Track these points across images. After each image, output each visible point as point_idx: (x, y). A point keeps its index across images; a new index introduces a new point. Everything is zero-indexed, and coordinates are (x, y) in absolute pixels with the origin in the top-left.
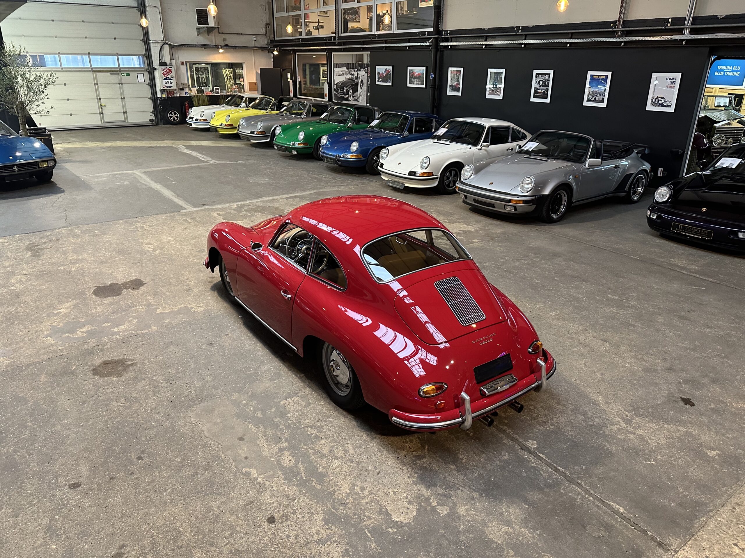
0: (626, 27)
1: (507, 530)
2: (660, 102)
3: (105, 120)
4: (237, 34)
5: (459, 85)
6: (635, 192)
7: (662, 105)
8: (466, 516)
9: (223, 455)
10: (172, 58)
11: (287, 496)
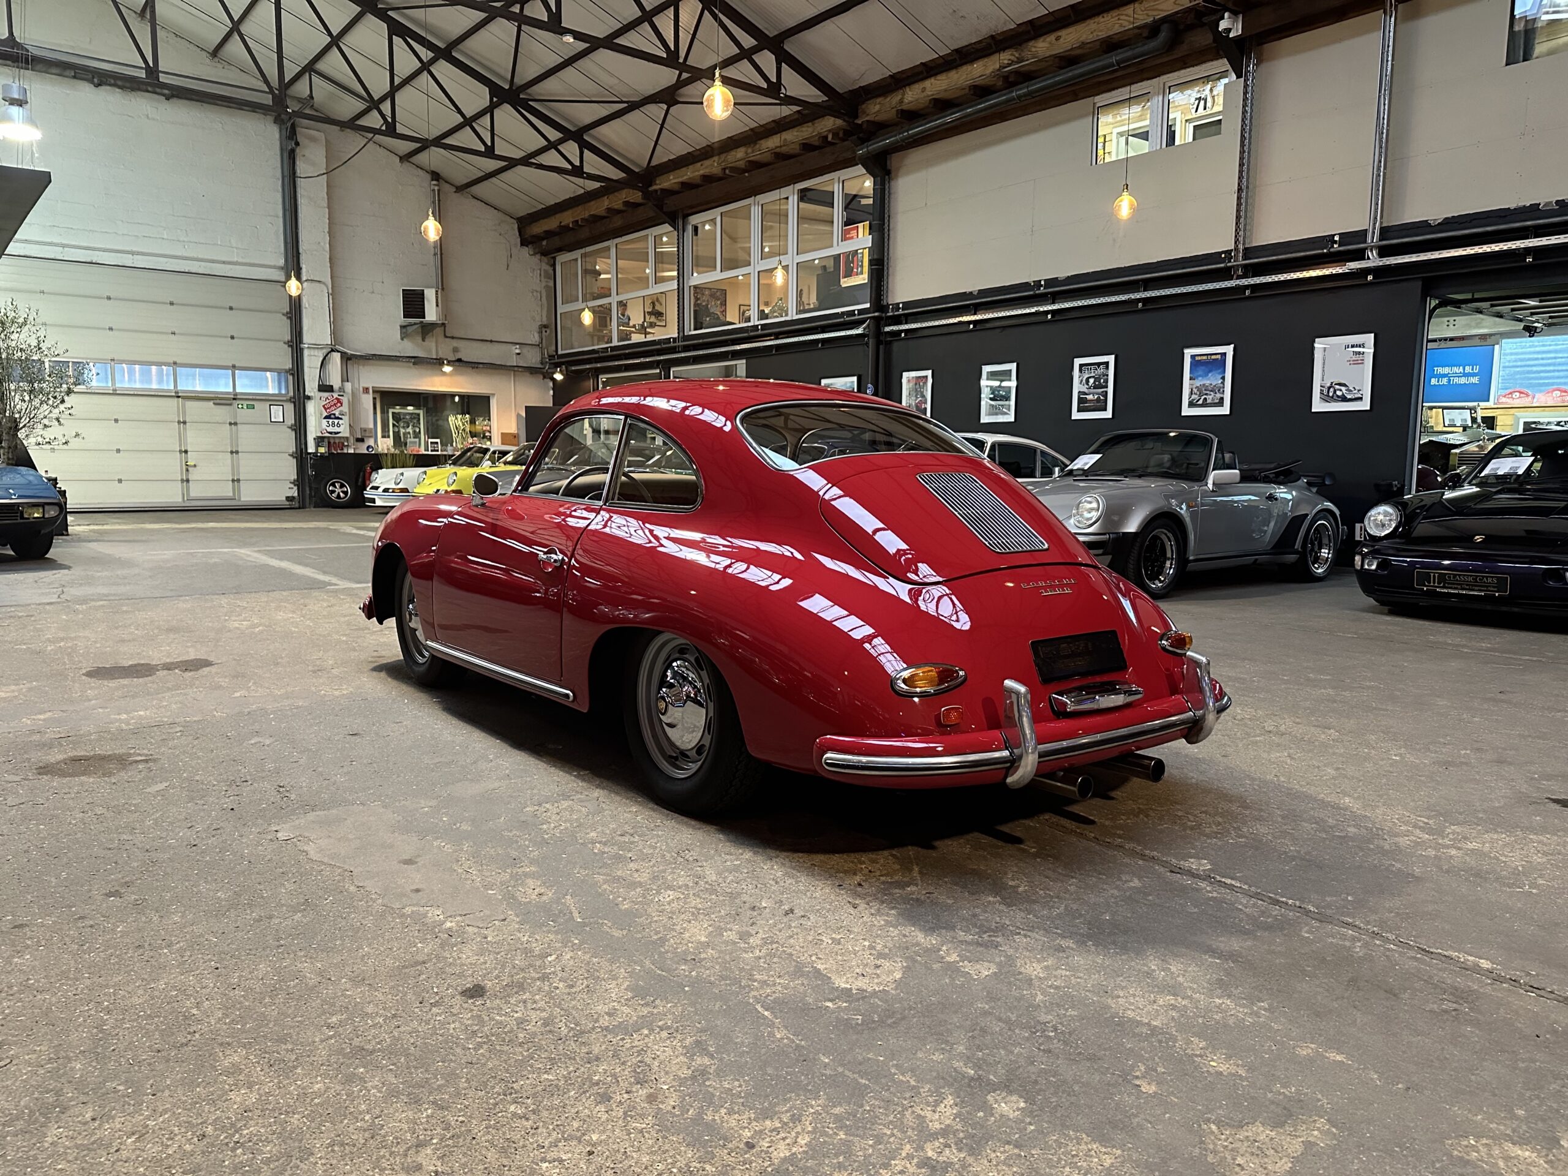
0: (1250, 259)
1: (1173, 1002)
2: (1339, 393)
3: (193, 494)
4: (482, 340)
5: (926, 403)
6: (1317, 559)
7: (1344, 399)
8: (1046, 979)
9: (352, 889)
10: (345, 379)
11: (527, 951)
